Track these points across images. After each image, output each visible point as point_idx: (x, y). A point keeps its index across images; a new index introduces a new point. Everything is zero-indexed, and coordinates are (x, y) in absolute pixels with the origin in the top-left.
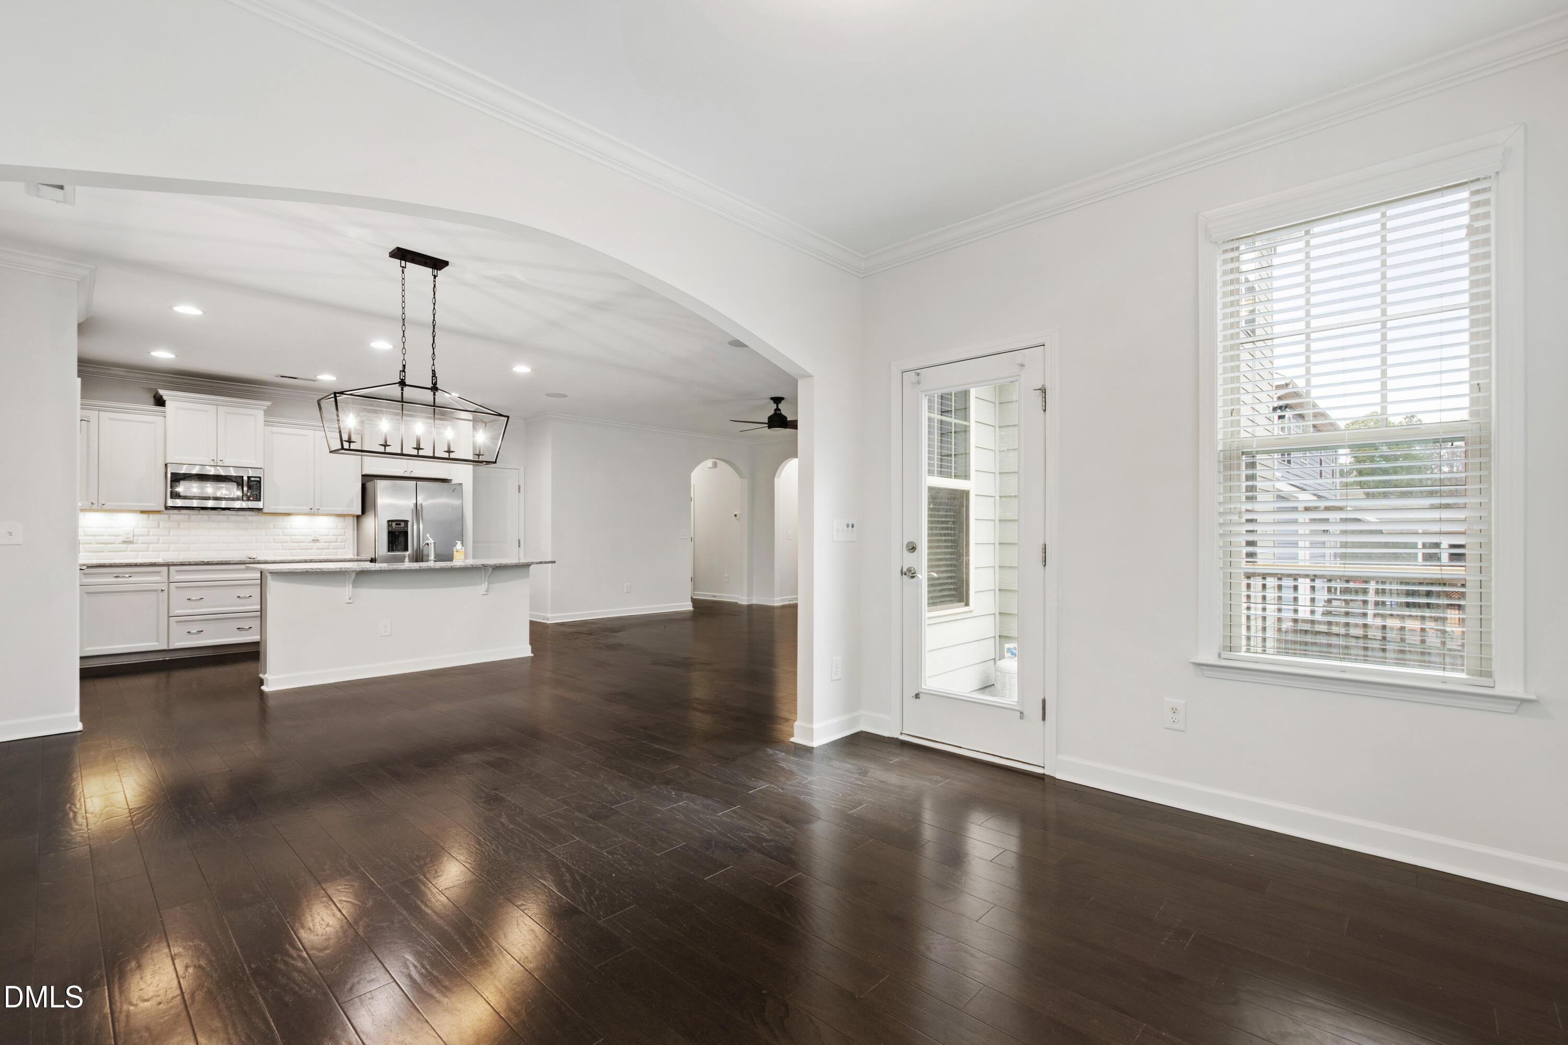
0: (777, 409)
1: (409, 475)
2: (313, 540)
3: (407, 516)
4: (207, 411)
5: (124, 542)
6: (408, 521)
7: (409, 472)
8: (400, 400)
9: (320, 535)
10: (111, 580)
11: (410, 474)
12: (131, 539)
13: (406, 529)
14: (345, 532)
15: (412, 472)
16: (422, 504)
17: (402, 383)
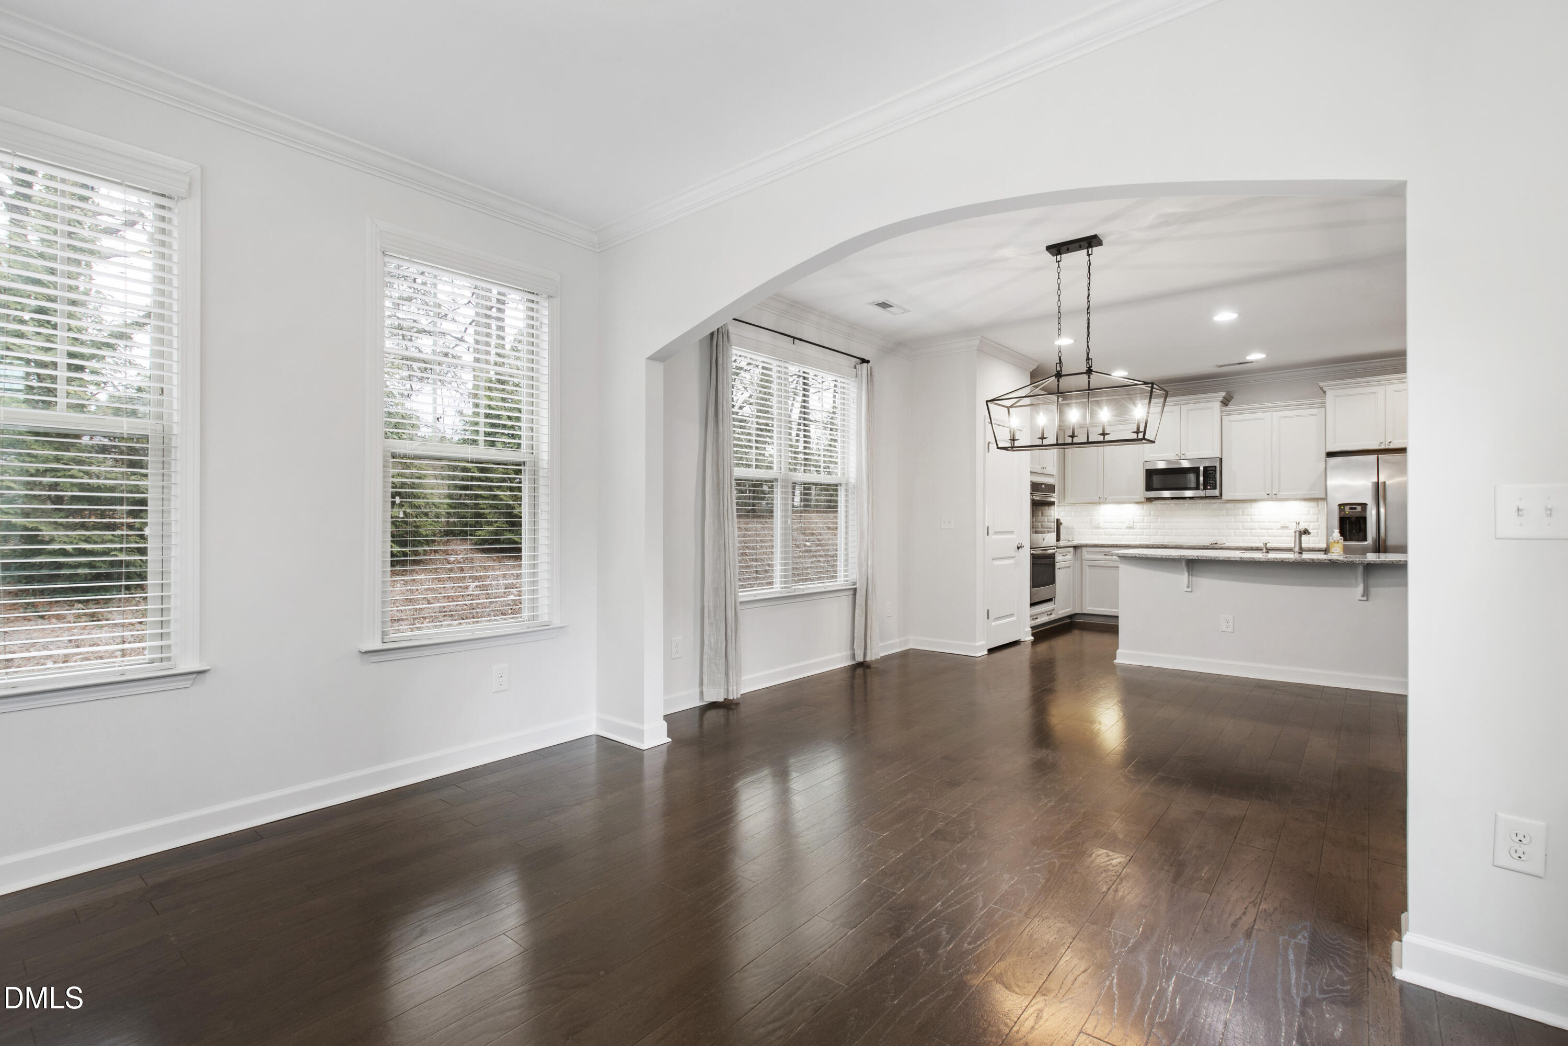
1: (1387, 447)
2: (1282, 527)
3: (1367, 498)
4: (1172, 412)
5: (1128, 528)
6: (1366, 504)
7: (1387, 443)
9: (1290, 522)
10: (1102, 557)
11: (1389, 445)
12: (1132, 526)
13: (1363, 513)
14: (1318, 518)
15: (1390, 442)
16: (1385, 483)
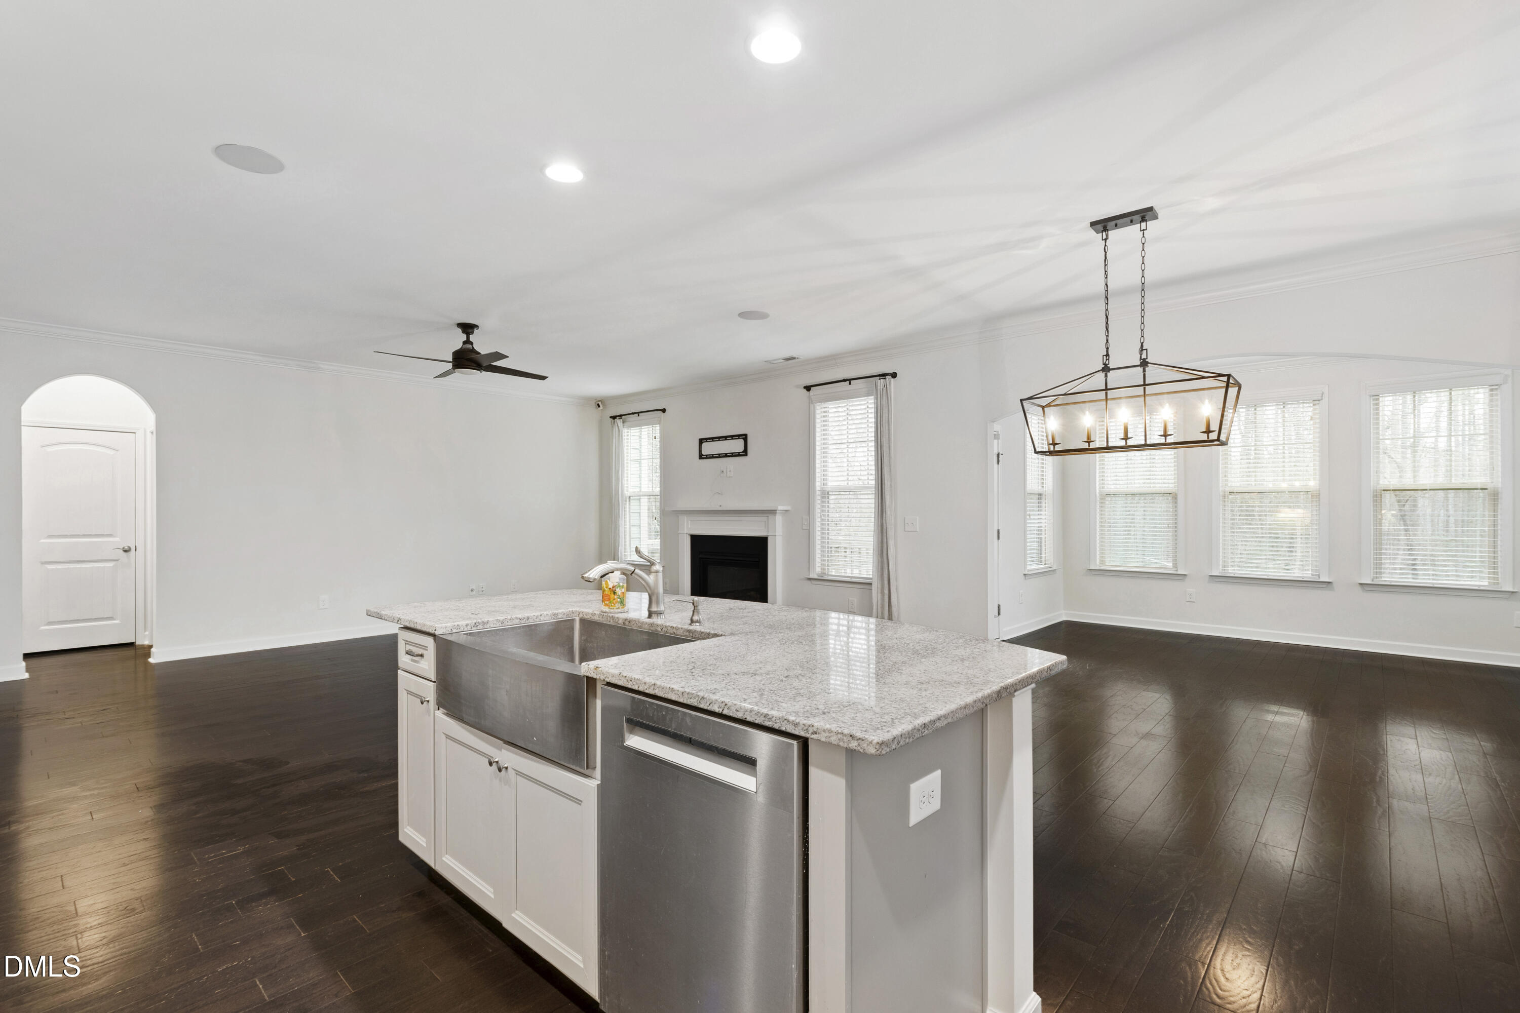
0: (467, 342)
8: (1142, 383)
17: (1144, 364)
